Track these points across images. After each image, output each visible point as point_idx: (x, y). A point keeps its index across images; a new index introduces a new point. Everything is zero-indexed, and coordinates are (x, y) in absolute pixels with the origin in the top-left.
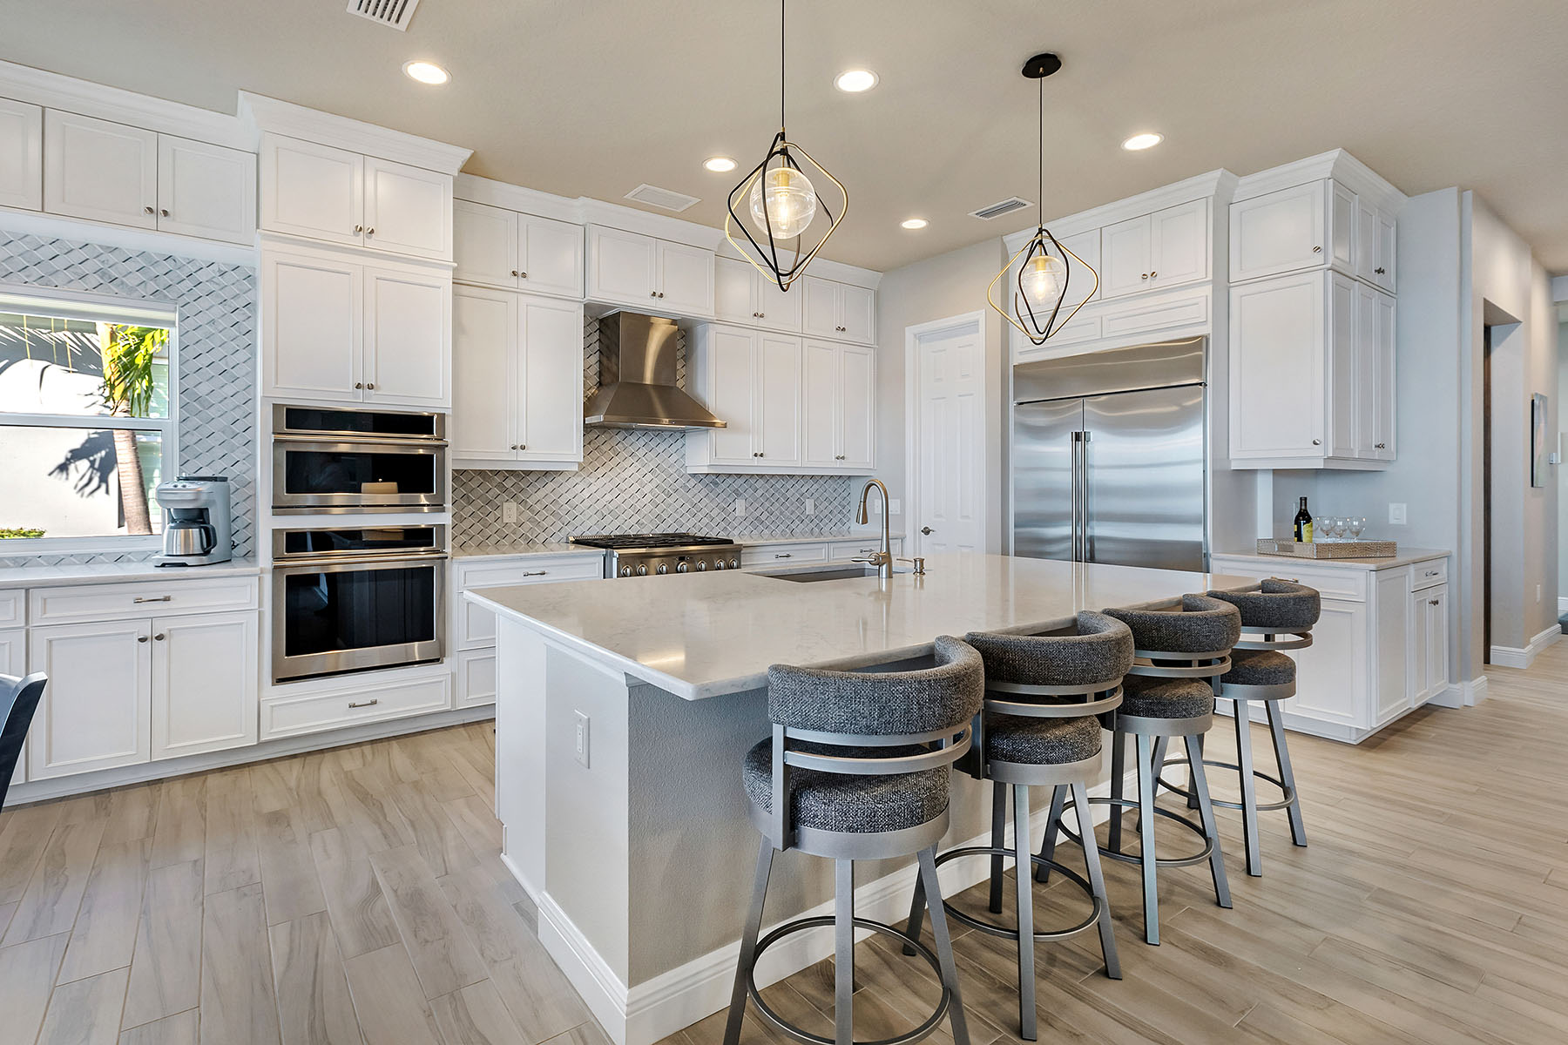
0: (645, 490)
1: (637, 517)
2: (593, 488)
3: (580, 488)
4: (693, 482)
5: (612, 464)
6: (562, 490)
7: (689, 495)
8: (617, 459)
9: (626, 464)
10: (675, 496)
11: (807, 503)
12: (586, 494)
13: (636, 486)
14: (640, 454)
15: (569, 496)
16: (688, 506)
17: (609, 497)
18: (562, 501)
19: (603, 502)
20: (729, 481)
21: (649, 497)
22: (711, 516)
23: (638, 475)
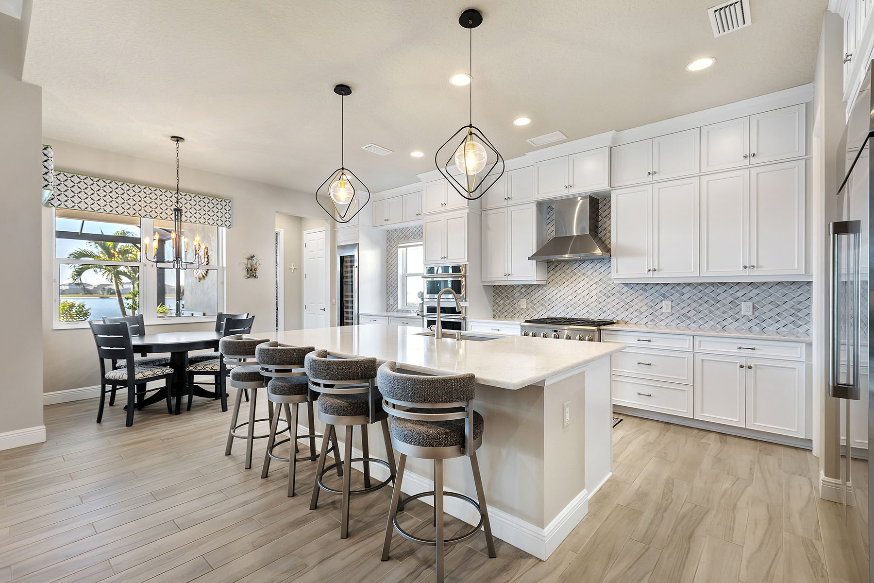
0: (593, 293)
1: (587, 309)
2: (562, 293)
3: (555, 292)
4: (626, 289)
5: (572, 280)
6: (546, 293)
7: (623, 297)
8: (575, 277)
9: (580, 280)
10: (613, 298)
11: (742, 304)
12: (558, 295)
13: (586, 292)
14: (589, 273)
15: (549, 297)
16: (622, 304)
17: (570, 298)
18: (546, 299)
19: (567, 300)
20: (658, 288)
21: (595, 298)
22: (640, 311)
23: (588, 286)
